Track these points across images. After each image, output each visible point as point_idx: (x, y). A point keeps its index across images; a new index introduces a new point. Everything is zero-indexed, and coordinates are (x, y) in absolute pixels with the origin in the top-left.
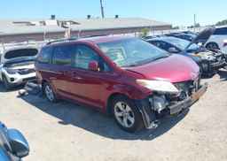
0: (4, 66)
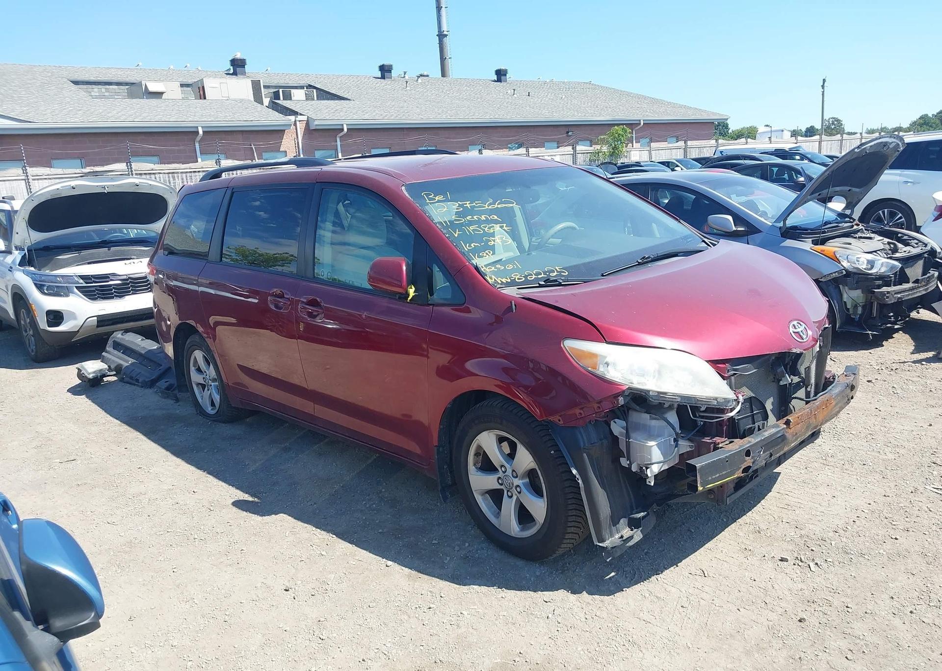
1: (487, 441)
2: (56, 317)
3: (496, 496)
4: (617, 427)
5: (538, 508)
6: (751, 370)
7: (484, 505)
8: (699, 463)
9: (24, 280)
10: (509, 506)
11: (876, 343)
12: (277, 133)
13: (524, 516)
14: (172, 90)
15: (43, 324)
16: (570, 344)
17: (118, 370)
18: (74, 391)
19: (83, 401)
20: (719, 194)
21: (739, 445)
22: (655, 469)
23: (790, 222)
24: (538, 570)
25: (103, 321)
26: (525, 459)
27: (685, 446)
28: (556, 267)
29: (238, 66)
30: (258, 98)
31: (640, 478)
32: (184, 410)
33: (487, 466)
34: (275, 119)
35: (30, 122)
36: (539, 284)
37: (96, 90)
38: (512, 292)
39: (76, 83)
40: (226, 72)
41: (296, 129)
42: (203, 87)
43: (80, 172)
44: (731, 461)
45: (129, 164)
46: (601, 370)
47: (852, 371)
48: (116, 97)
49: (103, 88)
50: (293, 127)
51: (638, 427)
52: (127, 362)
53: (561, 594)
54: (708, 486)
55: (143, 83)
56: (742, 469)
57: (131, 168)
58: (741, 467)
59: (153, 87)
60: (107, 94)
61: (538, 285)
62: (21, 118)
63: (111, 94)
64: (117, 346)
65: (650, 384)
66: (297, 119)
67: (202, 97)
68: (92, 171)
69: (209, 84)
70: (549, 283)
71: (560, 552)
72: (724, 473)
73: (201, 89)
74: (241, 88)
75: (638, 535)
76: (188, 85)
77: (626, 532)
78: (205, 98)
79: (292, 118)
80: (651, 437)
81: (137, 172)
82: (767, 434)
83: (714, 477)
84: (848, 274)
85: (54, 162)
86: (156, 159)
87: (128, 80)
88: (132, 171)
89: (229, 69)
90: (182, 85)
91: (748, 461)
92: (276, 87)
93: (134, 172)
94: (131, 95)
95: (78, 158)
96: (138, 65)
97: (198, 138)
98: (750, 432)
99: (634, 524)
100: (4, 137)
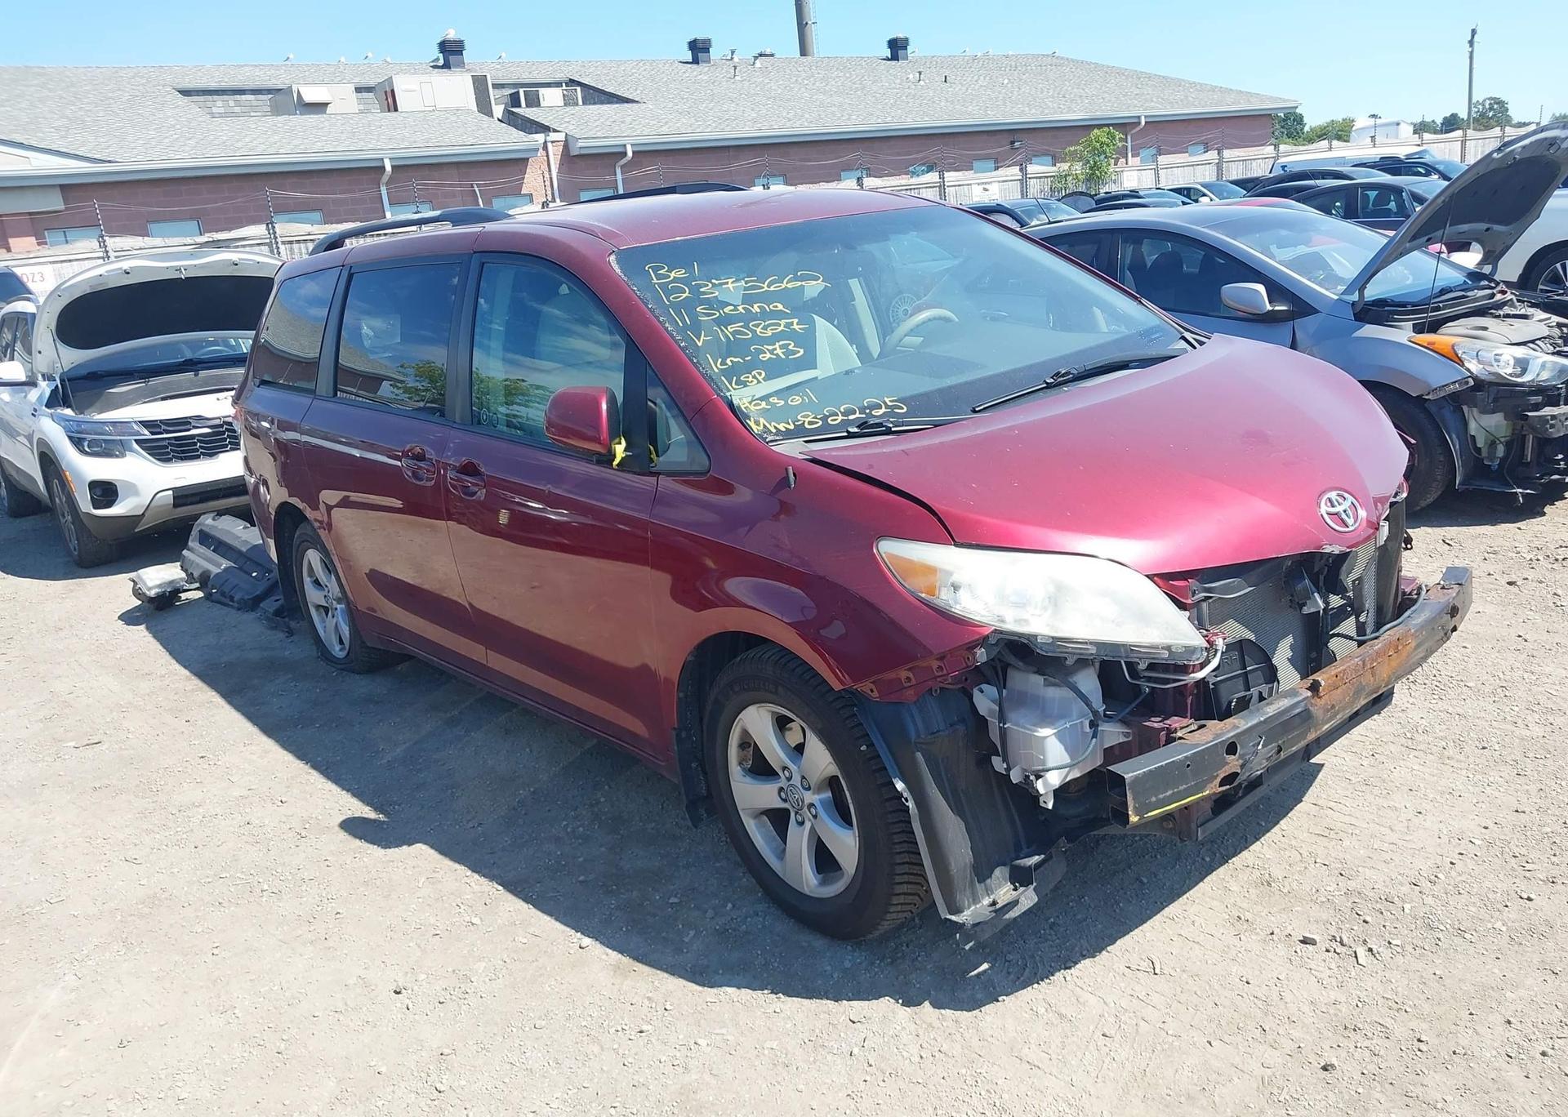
0: (55, 400)
1: (757, 721)
2: (105, 492)
3: (779, 819)
4: (984, 700)
5: (846, 845)
6: (1240, 590)
7: (759, 834)
8: (1131, 770)
9: (53, 431)
10: (799, 839)
11: (1532, 509)
12: (516, 164)
13: (825, 861)
14: (342, 98)
15: (85, 504)
16: (891, 549)
17: (204, 581)
18: (129, 618)
19: (140, 634)
20: (1244, 247)
21: (1217, 731)
22: (1054, 779)
23: (1373, 292)
24: (849, 957)
25: (184, 496)
26: (820, 759)
27: (1114, 734)
28: (884, 401)
29: (451, 51)
30: (484, 107)
31: (1025, 795)
32: (297, 650)
33: (761, 769)
34: (512, 140)
35: (110, 162)
36: (848, 432)
37: (219, 104)
38: (793, 449)
39: (186, 93)
40: (432, 64)
41: (547, 156)
42: (393, 91)
43: (192, 242)
44: (1200, 764)
45: (270, 226)
46: (944, 598)
47: (1458, 578)
48: (252, 114)
49: (231, 100)
50: (541, 152)
51: (1024, 700)
52: (218, 565)
53: (886, 1004)
54: (1150, 814)
55: (295, 88)
56: (1219, 779)
57: (275, 233)
58: (1217, 775)
59: (311, 95)
60: (237, 109)
61: (845, 434)
62: (95, 157)
63: (244, 109)
64: (206, 539)
65: (1038, 624)
66: (549, 139)
67: (392, 108)
68: (211, 239)
69: (401, 85)
70: (867, 429)
71: (885, 926)
72: (1181, 788)
73: (389, 95)
74: (456, 88)
75: (1028, 898)
76: (369, 89)
77: (1004, 892)
78: (396, 110)
79: (540, 138)
80: (1046, 719)
81: (285, 239)
82: (1271, 709)
83: (1161, 796)
84: (1480, 385)
85: (152, 227)
86: (317, 216)
87: (270, 84)
88: (276, 238)
89: (437, 59)
90: (358, 90)
91: (1233, 763)
92: (515, 85)
93: (279, 240)
94: (277, 110)
95: (191, 219)
96: (288, 58)
97: (385, 178)
98: (1244, 704)
99: (1020, 878)
100: (70, 189)
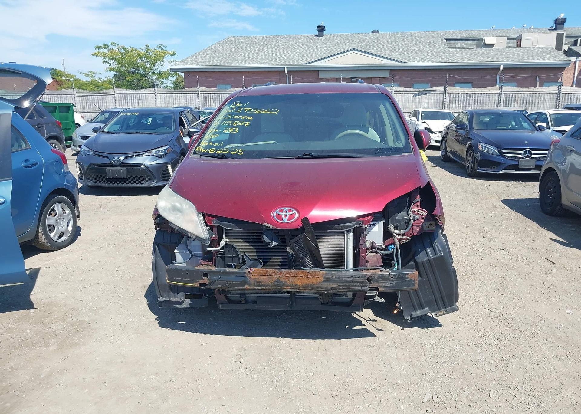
12: (559, 69)
21: (206, 268)
29: (560, 23)
30: (559, 46)
34: (560, 60)
35: (406, 63)
37: (459, 44)
39: (448, 40)
40: (550, 29)
41: (575, 67)
42: (521, 39)
43: (418, 90)
44: (190, 274)
45: (445, 87)
48: (470, 48)
49: (463, 43)
50: (572, 65)
54: (173, 282)
55: (484, 39)
56: (199, 283)
57: (446, 89)
58: (198, 281)
59: (488, 41)
60: (465, 46)
62: (402, 61)
63: (467, 46)
66: (578, 59)
67: (519, 46)
68: (424, 90)
69: (525, 37)
73: (519, 41)
76: (512, 39)
78: (520, 46)
79: (573, 59)
81: (449, 92)
82: (228, 270)
83: (177, 279)
85: (414, 85)
86: (470, 85)
87: (475, 37)
88: (446, 91)
89: (553, 27)
90: (508, 39)
91: (205, 280)
92: (577, 37)
93: (447, 92)
94: (478, 47)
95: (427, 83)
97: (500, 72)
100: (393, 71)
